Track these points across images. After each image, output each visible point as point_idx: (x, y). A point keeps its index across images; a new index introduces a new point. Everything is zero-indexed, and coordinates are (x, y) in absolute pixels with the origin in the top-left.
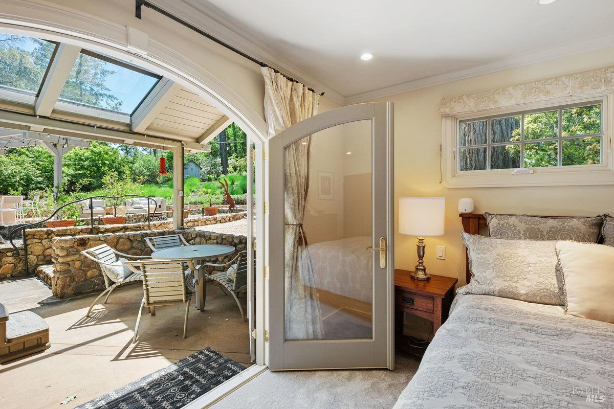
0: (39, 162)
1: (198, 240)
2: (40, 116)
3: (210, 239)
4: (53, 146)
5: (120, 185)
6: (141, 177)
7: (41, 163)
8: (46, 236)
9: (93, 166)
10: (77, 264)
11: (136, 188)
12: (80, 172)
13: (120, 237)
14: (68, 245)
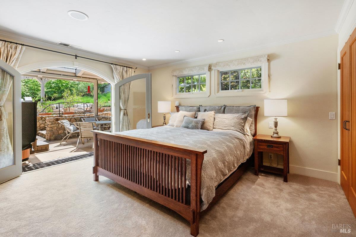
0: (28, 85)
1: (103, 119)
2: (42, 72)
3: (107, 119)
4: (40, 79)
5: (71, 98)
6: (81, 93)
7: (29, 85)
8: (40, 119)
9: (57, 87)
10: (55, 128)
11: (79, 98)
12: (49, 90)
13: (72, 118)
14: (52, 120)
